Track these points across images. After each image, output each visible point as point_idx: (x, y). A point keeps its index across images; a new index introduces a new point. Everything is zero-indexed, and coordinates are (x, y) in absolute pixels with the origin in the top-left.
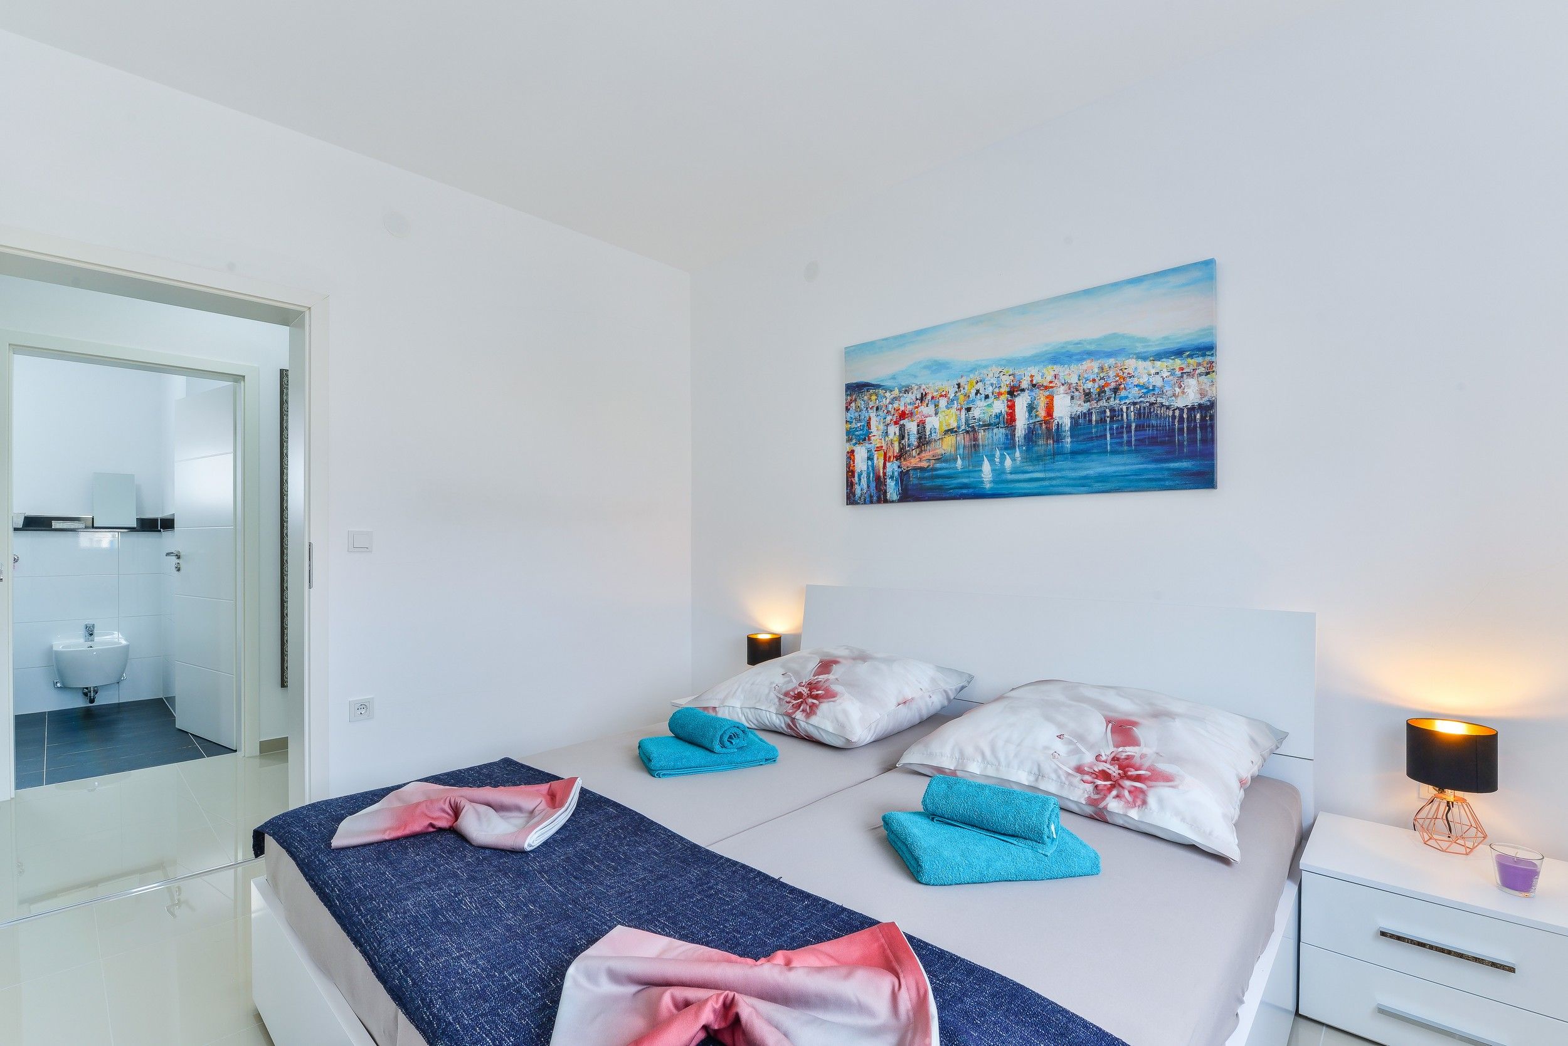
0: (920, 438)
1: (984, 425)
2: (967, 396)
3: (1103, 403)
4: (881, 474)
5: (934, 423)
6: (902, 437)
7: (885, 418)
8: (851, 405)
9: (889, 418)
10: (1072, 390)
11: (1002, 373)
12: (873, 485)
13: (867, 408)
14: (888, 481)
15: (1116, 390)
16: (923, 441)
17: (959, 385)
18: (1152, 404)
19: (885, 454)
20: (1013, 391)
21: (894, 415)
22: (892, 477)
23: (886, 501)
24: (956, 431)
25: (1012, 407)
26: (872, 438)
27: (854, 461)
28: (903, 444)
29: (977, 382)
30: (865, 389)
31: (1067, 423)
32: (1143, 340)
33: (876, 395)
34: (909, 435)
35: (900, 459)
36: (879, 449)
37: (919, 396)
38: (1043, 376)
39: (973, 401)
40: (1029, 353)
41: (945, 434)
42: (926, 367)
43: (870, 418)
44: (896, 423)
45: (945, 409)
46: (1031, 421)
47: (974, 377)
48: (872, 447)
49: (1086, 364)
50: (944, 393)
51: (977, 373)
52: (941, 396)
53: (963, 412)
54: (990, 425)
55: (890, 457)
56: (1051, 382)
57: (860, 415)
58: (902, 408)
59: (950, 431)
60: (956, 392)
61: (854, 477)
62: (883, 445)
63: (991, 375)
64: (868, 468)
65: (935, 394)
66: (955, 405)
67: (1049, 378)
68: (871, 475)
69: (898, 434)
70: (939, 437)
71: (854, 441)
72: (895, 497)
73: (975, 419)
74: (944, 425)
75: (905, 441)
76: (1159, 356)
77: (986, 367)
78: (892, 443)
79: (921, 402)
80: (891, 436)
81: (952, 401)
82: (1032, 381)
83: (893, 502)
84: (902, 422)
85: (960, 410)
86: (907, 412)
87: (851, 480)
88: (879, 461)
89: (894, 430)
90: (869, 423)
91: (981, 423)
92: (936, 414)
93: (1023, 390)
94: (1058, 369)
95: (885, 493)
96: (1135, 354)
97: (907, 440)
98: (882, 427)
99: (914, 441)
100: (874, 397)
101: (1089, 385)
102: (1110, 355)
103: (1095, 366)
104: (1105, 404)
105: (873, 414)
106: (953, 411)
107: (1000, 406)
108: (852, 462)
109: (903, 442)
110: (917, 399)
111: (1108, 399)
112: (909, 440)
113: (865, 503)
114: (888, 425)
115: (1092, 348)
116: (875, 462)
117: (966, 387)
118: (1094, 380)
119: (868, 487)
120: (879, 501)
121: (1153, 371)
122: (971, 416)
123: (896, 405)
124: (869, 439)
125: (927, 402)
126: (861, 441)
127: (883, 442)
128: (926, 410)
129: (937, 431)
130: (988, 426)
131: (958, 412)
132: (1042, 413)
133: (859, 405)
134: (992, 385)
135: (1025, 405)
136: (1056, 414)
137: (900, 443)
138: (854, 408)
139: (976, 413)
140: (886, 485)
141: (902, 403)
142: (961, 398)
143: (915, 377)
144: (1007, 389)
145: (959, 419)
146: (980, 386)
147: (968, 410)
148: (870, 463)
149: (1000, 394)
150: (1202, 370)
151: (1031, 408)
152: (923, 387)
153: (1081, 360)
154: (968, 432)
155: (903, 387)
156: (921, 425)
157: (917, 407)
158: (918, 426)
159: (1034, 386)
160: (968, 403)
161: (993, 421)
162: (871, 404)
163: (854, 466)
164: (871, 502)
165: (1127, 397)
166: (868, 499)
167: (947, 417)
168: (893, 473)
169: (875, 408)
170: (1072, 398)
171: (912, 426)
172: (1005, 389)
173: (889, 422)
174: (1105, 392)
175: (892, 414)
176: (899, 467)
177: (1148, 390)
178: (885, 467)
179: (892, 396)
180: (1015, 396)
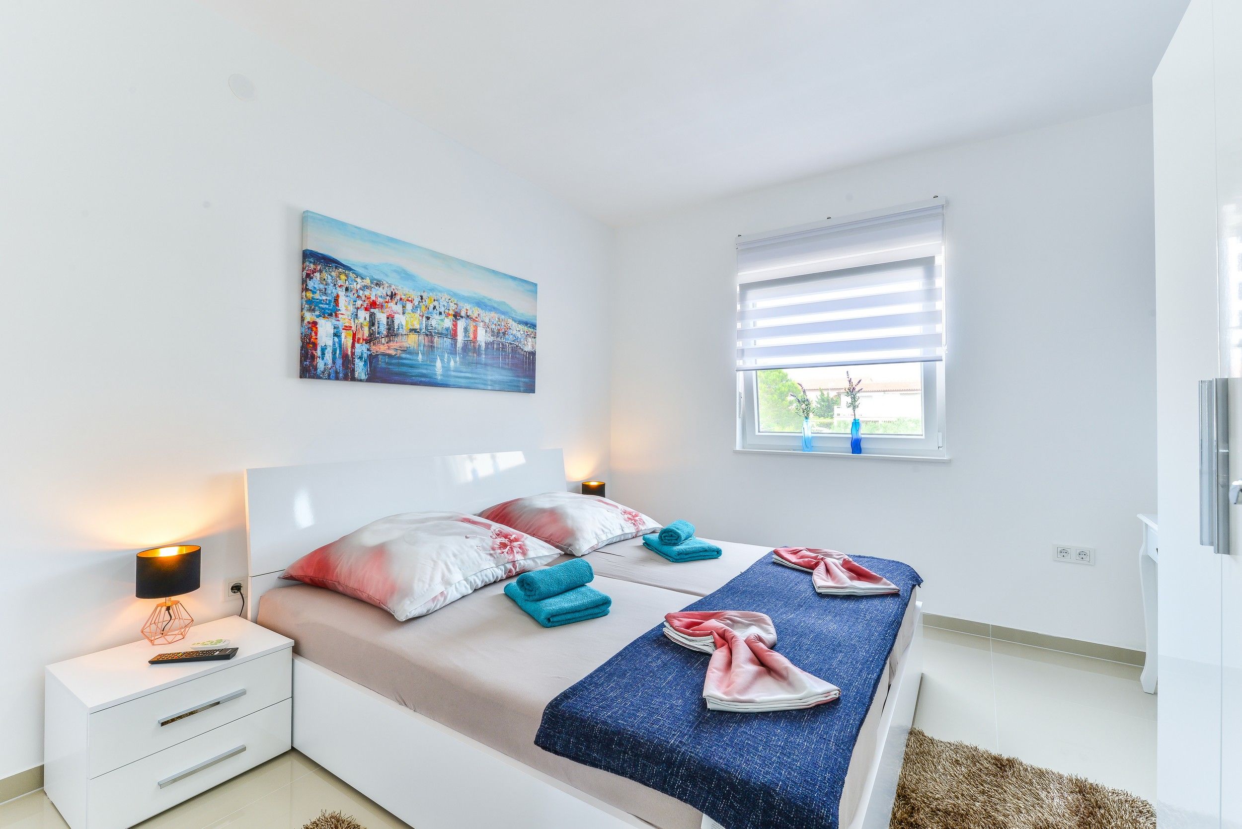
0: (389, 329)
1: (438, 333)
2: (427, 307)
3: (499, 339)
4: (349, 353)
5: (400, 320)
6: (372, 323)
7: (356, 301)
8: (315, 274)
9: (359, 303)
10: (486, 326)
11: (450, 301)
12: (339, 362)
13: (335, 285)
14: (357, 361)
15: (504, 334)
16: (392, 332)
17: (422, 297)
18: (517, 346)
19: (354, 335)
20: (457, 316)
21: (364, 301)
22: (361, 358)
23: (353, 379)
24: (418, 332)
25: (455, 325)
26: (340, 316)
27: (316, 334)
28: (373, 330)
29: (434, 300)
30: (334, 265)
31: (483, 345)
32: (515, 311)
33: (347, 276)
34: (379, 324)
35: (370, 342)
36: (347, 328)
37: (389, 293)
38: (472, 312)
39: (431, 313)
40: (466, 294)
41: (410, 331)
42: (395, 271)
43: (338, 296)
44: (366, 309)
45: (410, 312)
46: (466, 339)
47: (433, 295)
48: (340, 324)
49: (493, 314)
50: (410, 299)
51: (434, 293)
52: (408, 300)
53: (424, 319)
54: (441, 334)
55: (359, 339)
56: (476, 318)
57: (326, 289)
58: (373, 298)
59: (414, 330)
60: (420, 302)
61: (316, 350)
62: (352, 325)
63: (443, 299)
64: (334, 344)
65: (403, 297)
66: (419, 312)
67: (476, 315)
68: (338, 352)
69: (368, 319)
70: (405, 332)
71: (317, 313)
72: (363, 377)
73: (432, 327)
74: (410, 324)
75: (375, 328)
76: (520, 322)
77: (440, 291)
78: (362, 327)
79: (391, 299)
80: (361, 320)
81: (416, 307)
82: (467, 313)
83: (361, 381)
84: (372, 310)
85: (422, 316)
86: (378, 303)
87: (312, 353)
88: (347, 339)
89: (363, 315)
90: (336, 300)
91: (436, 331)
92: (404, 313)
93: (462, 317)
94: (481, 311)
95: (353, 371)
96: (512, 317)
97: (376, 328)
98: (351, 308)
99: (383, 330)
100: (343, 277)
101: (494, 327)
102: (503, 313)
103: (496, 316)
104: (500, 340)
105: (342, 293)
106: (417, 315)
107: (448, 323)
108: (313, 334)
109: (373, 328)
110: (387, 295)
111: (502, 337)
112: (378, 328)
113: (329, 378)
114: (358, 308)
115: (495, 305)
116: (343, 340)
117: (427, 300)
118: (496, 325)
119: (334, 362)
120: (346, 378)
121: (518, 329)
122: (430, 323)
123: (367, 293)
124: (336, 316)
125: (396, 300)
126: (326, 315)
127: (353, 323)
128: (396, 308)
129: (404, 327)
130: (440, 334)
131: (420, 318)
132: (472, 336)
133: (326, 278)
134: (444, 306)
135: (463, 328)
136: (478, 339)
137: (370, 328)
138: (319, 279)
139: (433, 322)
140: (354, 364)
141: (374, 294)
142: (423, 308)
143: (387, 275)
144: (453, 313)
145: (421, 324)
146: (436, 303)
147: (428, 318)
148: (336, 339)
149: (449, 315)
150: (532, 335)
151: (466, 330)
152: (393, 287)
153: (490, 310)
154: (427, 335)
155: (376, 280)
156: (390, 318)
157: (387, 302)
158: (388, 318)
159: (468, 316)
160: (428, 313)
161: (444, 332)
162: (340, 283)
163: (316, 339)
164: (337, 378)
165: (508, 340)
166: (333, 375)
167: (412, 319)
168: (362, 354)
169: (344, 288)
170: (486, 331)
171: (381, 317)
172: (451, 312)
173: (359, 306)
174: (500, 333)
175: (363, 299)
176: (368, 350)
177: (516, 339)
178: (353, 346)
179: (363, 284)
180: (458, 320)
